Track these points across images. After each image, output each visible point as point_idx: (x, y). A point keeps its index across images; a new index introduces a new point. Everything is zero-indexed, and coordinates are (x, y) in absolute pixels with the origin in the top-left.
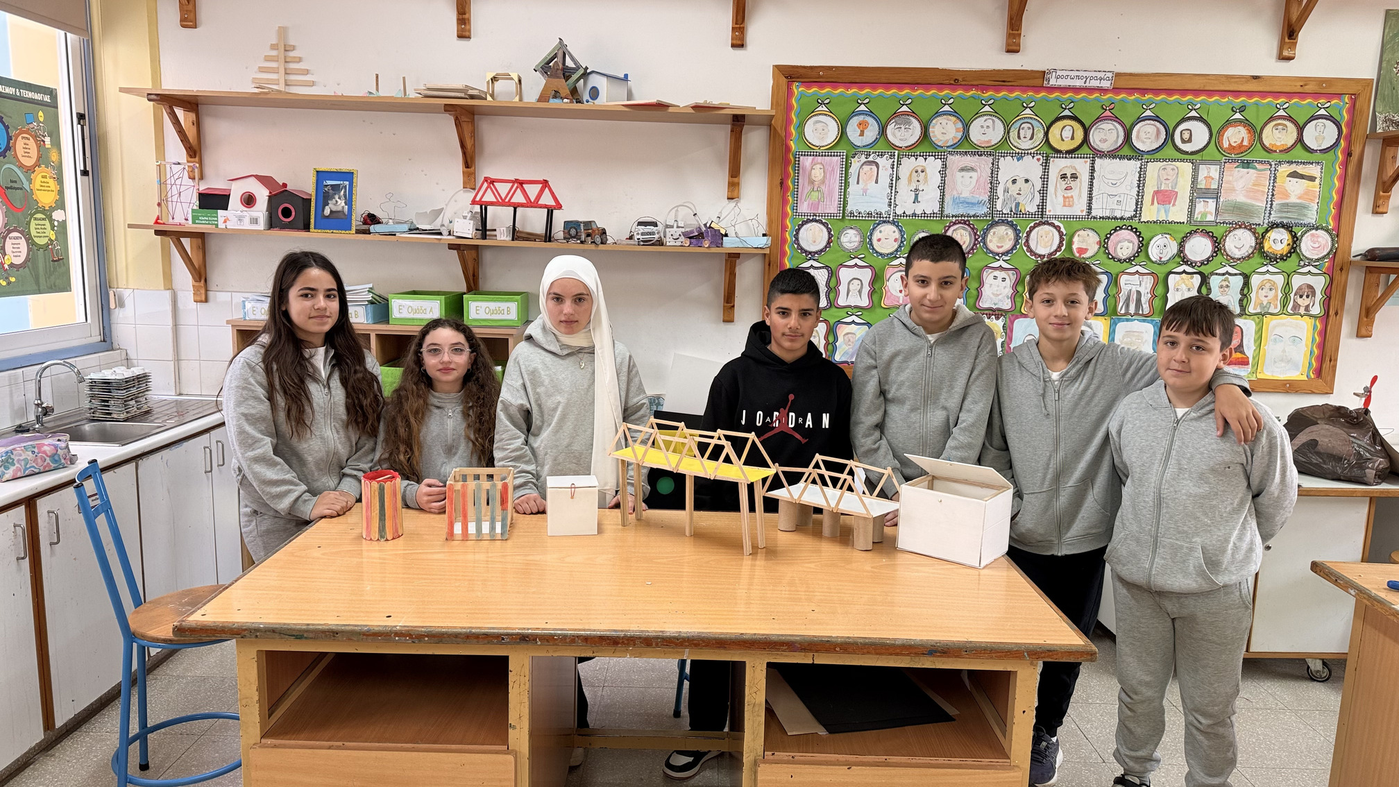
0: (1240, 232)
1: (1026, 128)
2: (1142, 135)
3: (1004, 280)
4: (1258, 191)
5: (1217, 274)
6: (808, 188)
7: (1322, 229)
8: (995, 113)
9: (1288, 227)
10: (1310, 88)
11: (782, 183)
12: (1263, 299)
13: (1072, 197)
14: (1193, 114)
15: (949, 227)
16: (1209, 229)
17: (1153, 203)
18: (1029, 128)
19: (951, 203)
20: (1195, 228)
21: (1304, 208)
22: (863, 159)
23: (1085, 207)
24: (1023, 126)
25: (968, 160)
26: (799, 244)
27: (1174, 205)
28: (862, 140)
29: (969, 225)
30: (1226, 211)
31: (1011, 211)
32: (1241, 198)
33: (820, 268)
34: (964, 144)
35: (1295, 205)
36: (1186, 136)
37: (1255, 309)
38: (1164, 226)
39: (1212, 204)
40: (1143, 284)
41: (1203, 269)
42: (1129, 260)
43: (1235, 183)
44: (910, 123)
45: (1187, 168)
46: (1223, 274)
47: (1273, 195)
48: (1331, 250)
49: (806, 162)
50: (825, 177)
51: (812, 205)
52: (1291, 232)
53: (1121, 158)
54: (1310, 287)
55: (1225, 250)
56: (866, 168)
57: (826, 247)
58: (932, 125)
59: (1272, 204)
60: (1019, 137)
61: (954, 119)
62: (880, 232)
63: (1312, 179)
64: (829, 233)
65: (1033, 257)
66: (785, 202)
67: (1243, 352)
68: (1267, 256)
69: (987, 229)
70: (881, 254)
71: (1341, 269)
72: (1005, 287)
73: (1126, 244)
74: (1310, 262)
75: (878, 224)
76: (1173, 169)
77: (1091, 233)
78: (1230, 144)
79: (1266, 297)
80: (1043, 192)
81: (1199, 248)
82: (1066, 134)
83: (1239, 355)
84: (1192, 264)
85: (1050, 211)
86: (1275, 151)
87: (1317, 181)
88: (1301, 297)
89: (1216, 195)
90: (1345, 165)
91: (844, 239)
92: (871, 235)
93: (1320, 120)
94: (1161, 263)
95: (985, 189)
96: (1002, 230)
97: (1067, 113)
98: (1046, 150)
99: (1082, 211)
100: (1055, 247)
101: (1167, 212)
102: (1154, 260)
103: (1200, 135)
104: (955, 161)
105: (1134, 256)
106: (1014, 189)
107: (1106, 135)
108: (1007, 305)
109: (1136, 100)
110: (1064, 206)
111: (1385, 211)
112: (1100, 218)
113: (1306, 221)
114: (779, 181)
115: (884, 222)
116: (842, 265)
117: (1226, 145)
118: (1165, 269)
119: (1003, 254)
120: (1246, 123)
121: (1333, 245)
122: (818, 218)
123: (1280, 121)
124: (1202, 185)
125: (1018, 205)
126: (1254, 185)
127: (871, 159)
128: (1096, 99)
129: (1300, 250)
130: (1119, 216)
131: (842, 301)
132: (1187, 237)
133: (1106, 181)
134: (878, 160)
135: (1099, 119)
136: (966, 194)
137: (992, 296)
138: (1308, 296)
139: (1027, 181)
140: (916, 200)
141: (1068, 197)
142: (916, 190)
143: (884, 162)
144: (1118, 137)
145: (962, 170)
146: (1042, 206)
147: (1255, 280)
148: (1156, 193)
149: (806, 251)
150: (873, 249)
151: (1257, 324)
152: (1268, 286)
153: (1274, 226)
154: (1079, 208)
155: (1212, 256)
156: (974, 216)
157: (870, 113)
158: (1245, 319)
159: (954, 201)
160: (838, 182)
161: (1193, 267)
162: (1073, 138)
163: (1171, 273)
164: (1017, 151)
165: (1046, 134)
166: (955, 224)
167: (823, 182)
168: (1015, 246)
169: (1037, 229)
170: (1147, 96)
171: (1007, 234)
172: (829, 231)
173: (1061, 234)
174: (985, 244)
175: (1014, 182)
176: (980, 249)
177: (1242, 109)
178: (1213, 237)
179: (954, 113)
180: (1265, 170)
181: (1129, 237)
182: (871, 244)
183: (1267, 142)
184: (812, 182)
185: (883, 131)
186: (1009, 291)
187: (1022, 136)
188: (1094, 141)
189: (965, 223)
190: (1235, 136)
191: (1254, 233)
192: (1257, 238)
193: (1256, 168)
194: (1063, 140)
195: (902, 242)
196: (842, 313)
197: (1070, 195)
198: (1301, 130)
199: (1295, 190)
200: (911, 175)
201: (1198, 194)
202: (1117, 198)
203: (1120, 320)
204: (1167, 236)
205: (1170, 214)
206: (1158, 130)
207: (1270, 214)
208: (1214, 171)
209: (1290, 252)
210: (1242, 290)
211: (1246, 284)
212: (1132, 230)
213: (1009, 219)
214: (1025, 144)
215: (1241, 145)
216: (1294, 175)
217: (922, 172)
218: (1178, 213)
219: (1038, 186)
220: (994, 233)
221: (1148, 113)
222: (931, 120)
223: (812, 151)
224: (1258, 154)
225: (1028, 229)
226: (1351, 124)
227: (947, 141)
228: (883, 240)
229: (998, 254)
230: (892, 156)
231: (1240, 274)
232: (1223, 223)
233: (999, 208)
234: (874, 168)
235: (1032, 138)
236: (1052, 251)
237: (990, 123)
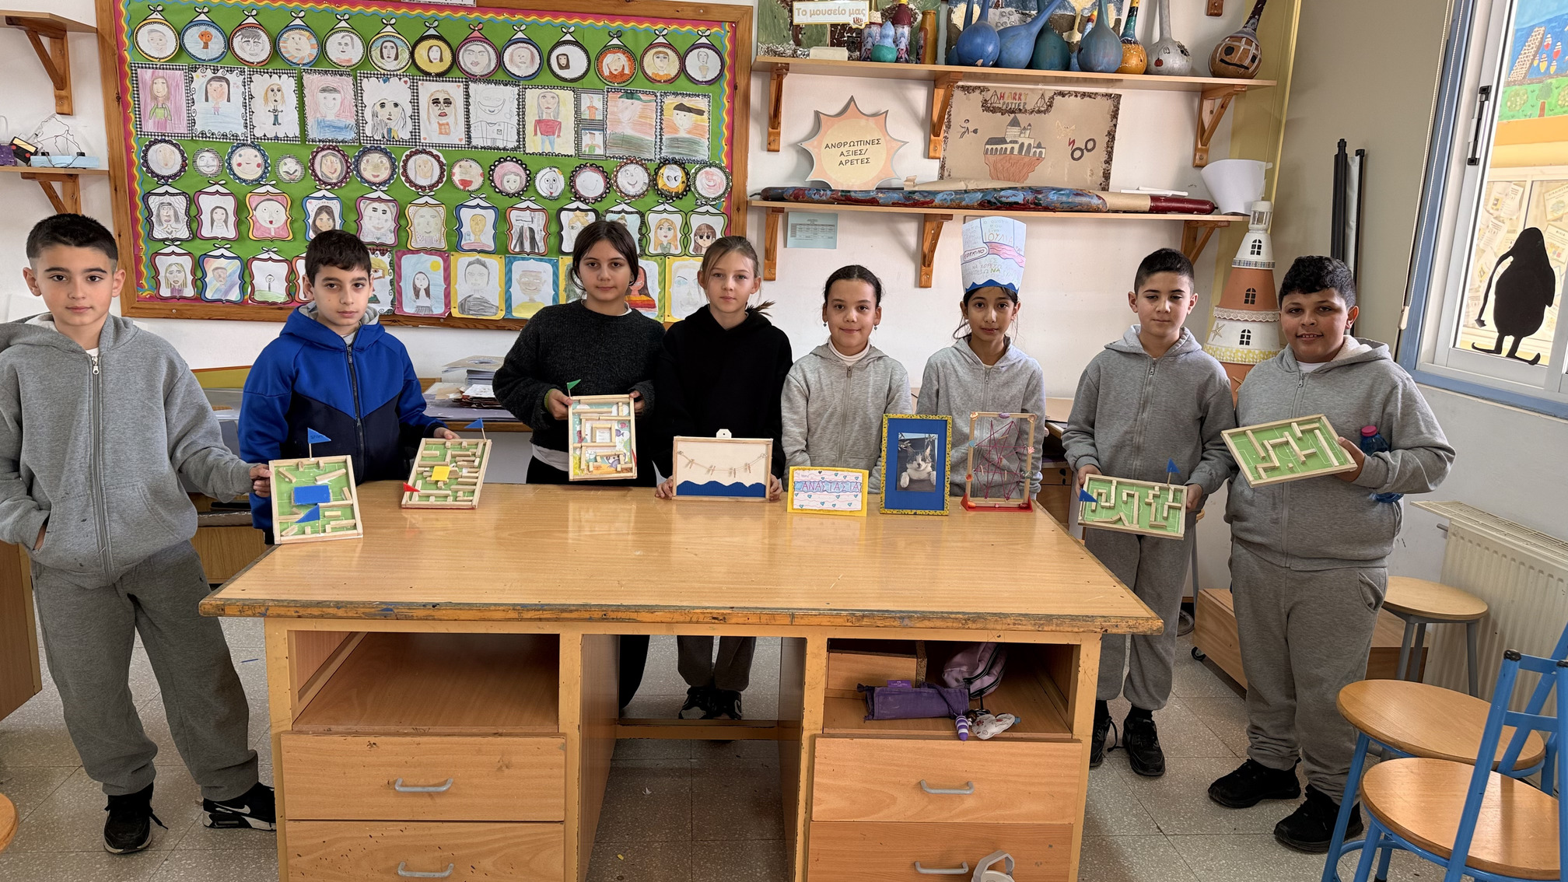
0: (631, 168)
1: (389, 47)
2: (517, 59)
3: (384, 212)
4: (646, 123)
5: (612, 212)
6: (151, 105)
7: (716, 166)
8: (353, 30)
9: (680, 164)
10: (689, 13)
11: (118, 98)
12: (663, 239)
13: (448, 124)
14: (568, 37)
15: (317, 152)
16: (599, 163)
17: (536, 134)
18: (392, 48)
19: (315, 127)
20: (584, 162)
21: (695, 143)
22: (209, 74)
23: (463, 136)
24: (385, 44)
25: (330, 80)
26: (148, 167)
27: (559, 136)
28: (207, 54)
29: (339, 151)
30: (615, 145)
31: (384, 137)
32: (629, 131)
33: (177, 194)
34: (321, 62)
35: (684, 140)
36: (563, 61)
37: (656, 249)
38: (552, 159)
39: (598, 137)
40: (535, 220)
41: (597, 206)
42: (518, 195)
43: (620, 115)
44: (259, 37)
45: (567, 96)
46: (619, 212)
47: (661, 129)
48: (726, 189)
49: (146, 75)
50: (169, 92)
51: (158, 124)
52: (684, 168)
53: (497, 83)
54: (709, 227)
55: (617, 186)
56: (215, 84)
57: (180, 171)
58: (282, 39)
59: (661, 139)
60: (382, 57)
61: (307, 34)
62: (240, 156)
63: (700, 112)
64: (183, 156)
65: (413, 189)
66: (126, 120)
67: (648, 295)
68: (662, 194)
69: (359, 156)
70: (245, 181)
71: (738, 209)
72: (386, 220)
73: (512, 177)
74: (707, 201)
75: (238, 147)
76: (553, 97)
77: (474, 164)
78: (611, 72)
79: (666, 237)
80: (415, 117)
81: (591, 183)
82: (433, 56)
83: (644, 298)
84: (585, 201)
85: (425, 139)
86: (660, 81)
87: (706, 115)
88: (701, 237)
89: (601, 126)
90: (732, 98)
91: (200, 163)
92: (230, 158)
93: (702, 49)
94: (551, 199)
95: (351, 113)
96: (375, 158)
97: (432, 32)
98: (414, 71)
99: (461, 140)
100: (435, 178)
101: (552, 143)
102: (544, 195)
103: (578, 62)
104: (312, 81)
105: (523, 190)
106: (383, 114)
107: (478, 58)
108: (390, 239)
109: (505, 21)
110: (441, 133)
111: (776, 148)
112: (482, 148)
113: (700, 157)
114: (115, 96)
115: (244, 145)
116: (201, 192)
117: (606, 73)
118: (558, 205)
119: (380, 184)
120: (623, 49)
121: (728, 184)
122: (167, 138)
123: (660, 49)
124: (586, 115)
125: (390, 131)
126: (640, 117)
127: (219, 74)
128: (462, 18)
129: (695, 188)
130: (501, 146)
131: (206, 232)
132: (576, 171)
133: (483, 108)
134: (228, 76)
135: (468, 40)
136: (331, 117)
137: (373, 230)
138: (708, 237)
139: (396, 105)
140: (276, 122)
141: (443, 124)
142: (275, 111)
143: (235, 79)
144: (490, 60)
145: (324, 90)
146: (415, 133)
147: (652, 219)
148: (538, 122)
149: (157, 176)
150: (234, 174)
151: (660, 266)
152: (666, 225)
153: (665, 162)
154: (457, 137)
155: (606, 193)
156: (342, 142)
157: (212, 24)
158: (647, 259)
159: (319, 124)
160: (184, 98)
161: (587, 204)
162: (441, 60)
163: (563, 209)
164: (383, 72)
165: (412, 54)
166: (323, 149)
167: (167, 98)
168: (392, 175)
169: (413, 158)
170: (518, 17)
171: (382, 162)
172: (182, 153)
173: (441, 165)
174: (358, 172)
175: (383, 105)
176: (353, 179)
177: (619, 35)
178: (603, 172)
179: (307, 28)
180: (650, 101)
181: (514, 170)
182: (231, 169)
183: (649, 72)
184: (155, 98)
185: (229, 45)
186: (391, 225)
187: (385, 56)
188: (465, 65)
189: (334, 150)
190: (615, 63)
191: (646, 169)
192: (649, 175)
193: (640, 99)
194: (431, 62)
195: (266, 168)
196: (209, 245)
197: (444, 122)
198: (682, 60)
199: (683, 124)
200: (266, 93)
201: (583, 125)
202: (496, 127)
203: (515, 259)
204: (556, 170)
205: (556, 146)
206: (532, 52)
207: (661, 148)
208: (597, 101)
209: (685, 190)
210: (640, 229)
211: (643, 223)
212: (517, 162)
213: (383, 146)
214: (391, 65)
215: (622, 74)
216: (681, 107)
217: (279, 91)
218: (564, 145)
219: (409, 110)
220: (368, 161)
221: (520, 35)
222: (280, 35)
223: (150, 63)
224: (639, 84)
225: (404, 158)
226: (734, 54)
227: (303, 58)
228: (244, 165)
229: (374, 184)
230: (242, 72)
231: (637, 213)
232: (613, 157)
233: (368, 133)
234: (225, 84)
235: (396, 58)
236: (433, 182)
237: (347, 40)
